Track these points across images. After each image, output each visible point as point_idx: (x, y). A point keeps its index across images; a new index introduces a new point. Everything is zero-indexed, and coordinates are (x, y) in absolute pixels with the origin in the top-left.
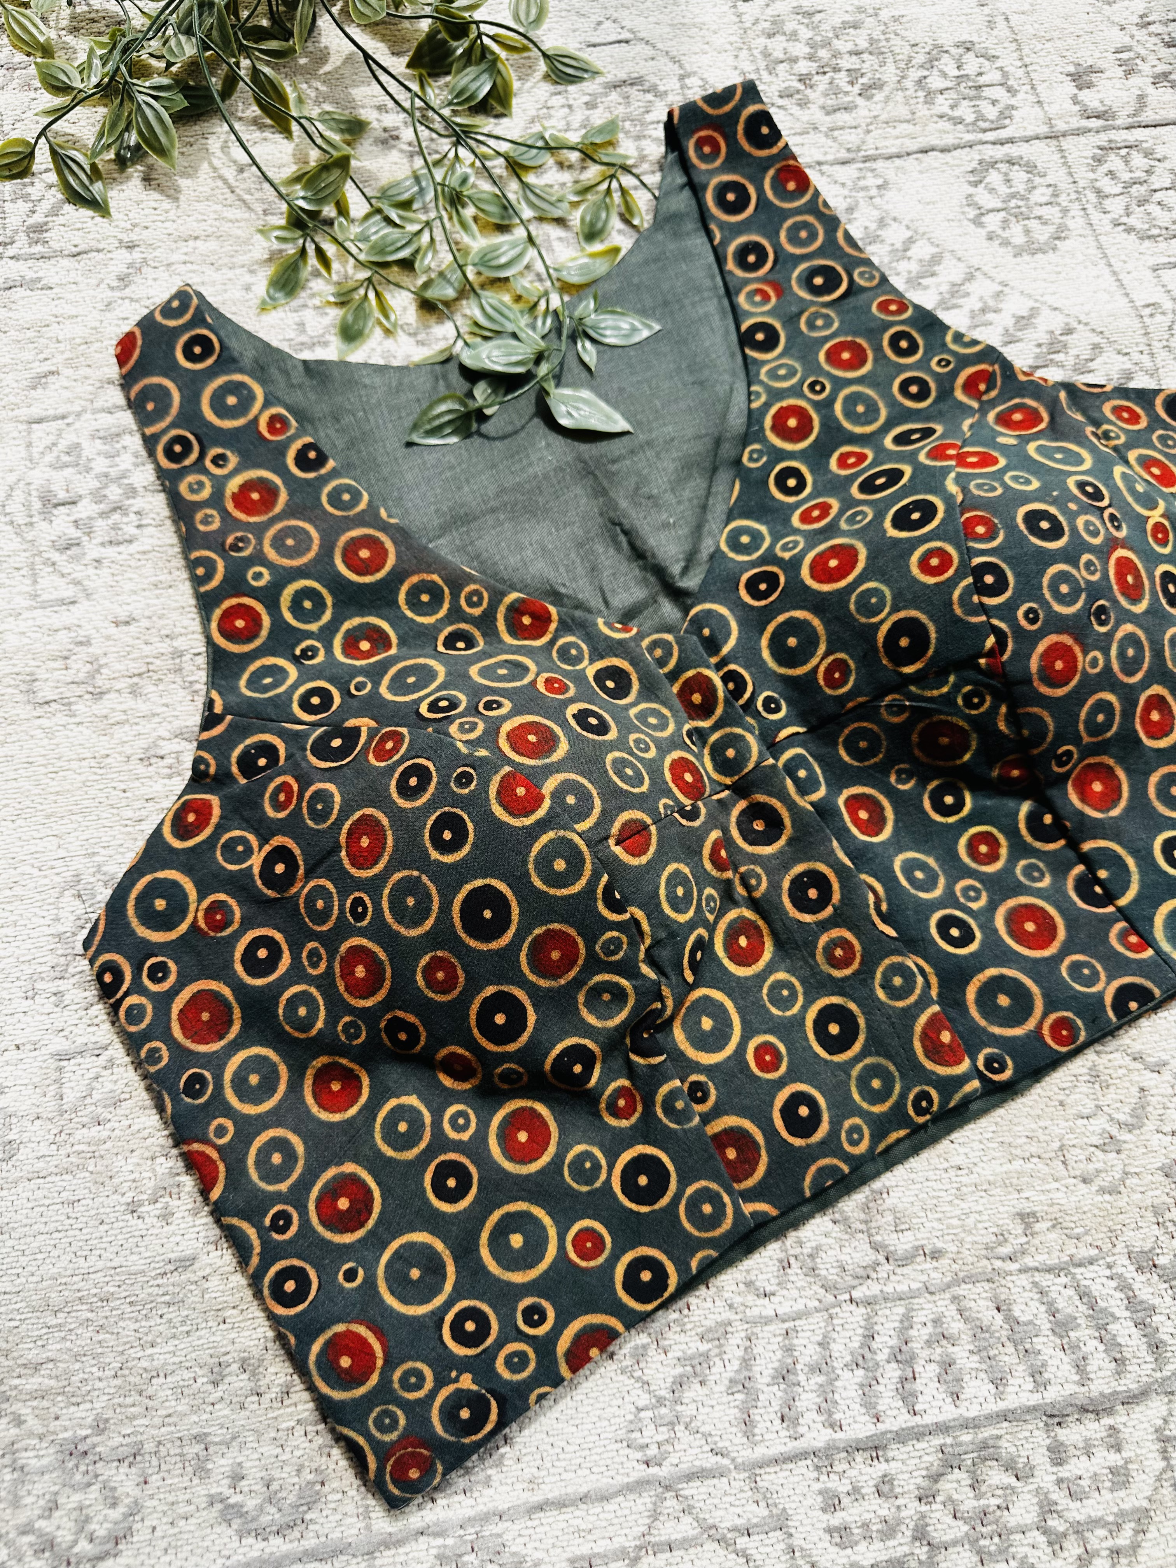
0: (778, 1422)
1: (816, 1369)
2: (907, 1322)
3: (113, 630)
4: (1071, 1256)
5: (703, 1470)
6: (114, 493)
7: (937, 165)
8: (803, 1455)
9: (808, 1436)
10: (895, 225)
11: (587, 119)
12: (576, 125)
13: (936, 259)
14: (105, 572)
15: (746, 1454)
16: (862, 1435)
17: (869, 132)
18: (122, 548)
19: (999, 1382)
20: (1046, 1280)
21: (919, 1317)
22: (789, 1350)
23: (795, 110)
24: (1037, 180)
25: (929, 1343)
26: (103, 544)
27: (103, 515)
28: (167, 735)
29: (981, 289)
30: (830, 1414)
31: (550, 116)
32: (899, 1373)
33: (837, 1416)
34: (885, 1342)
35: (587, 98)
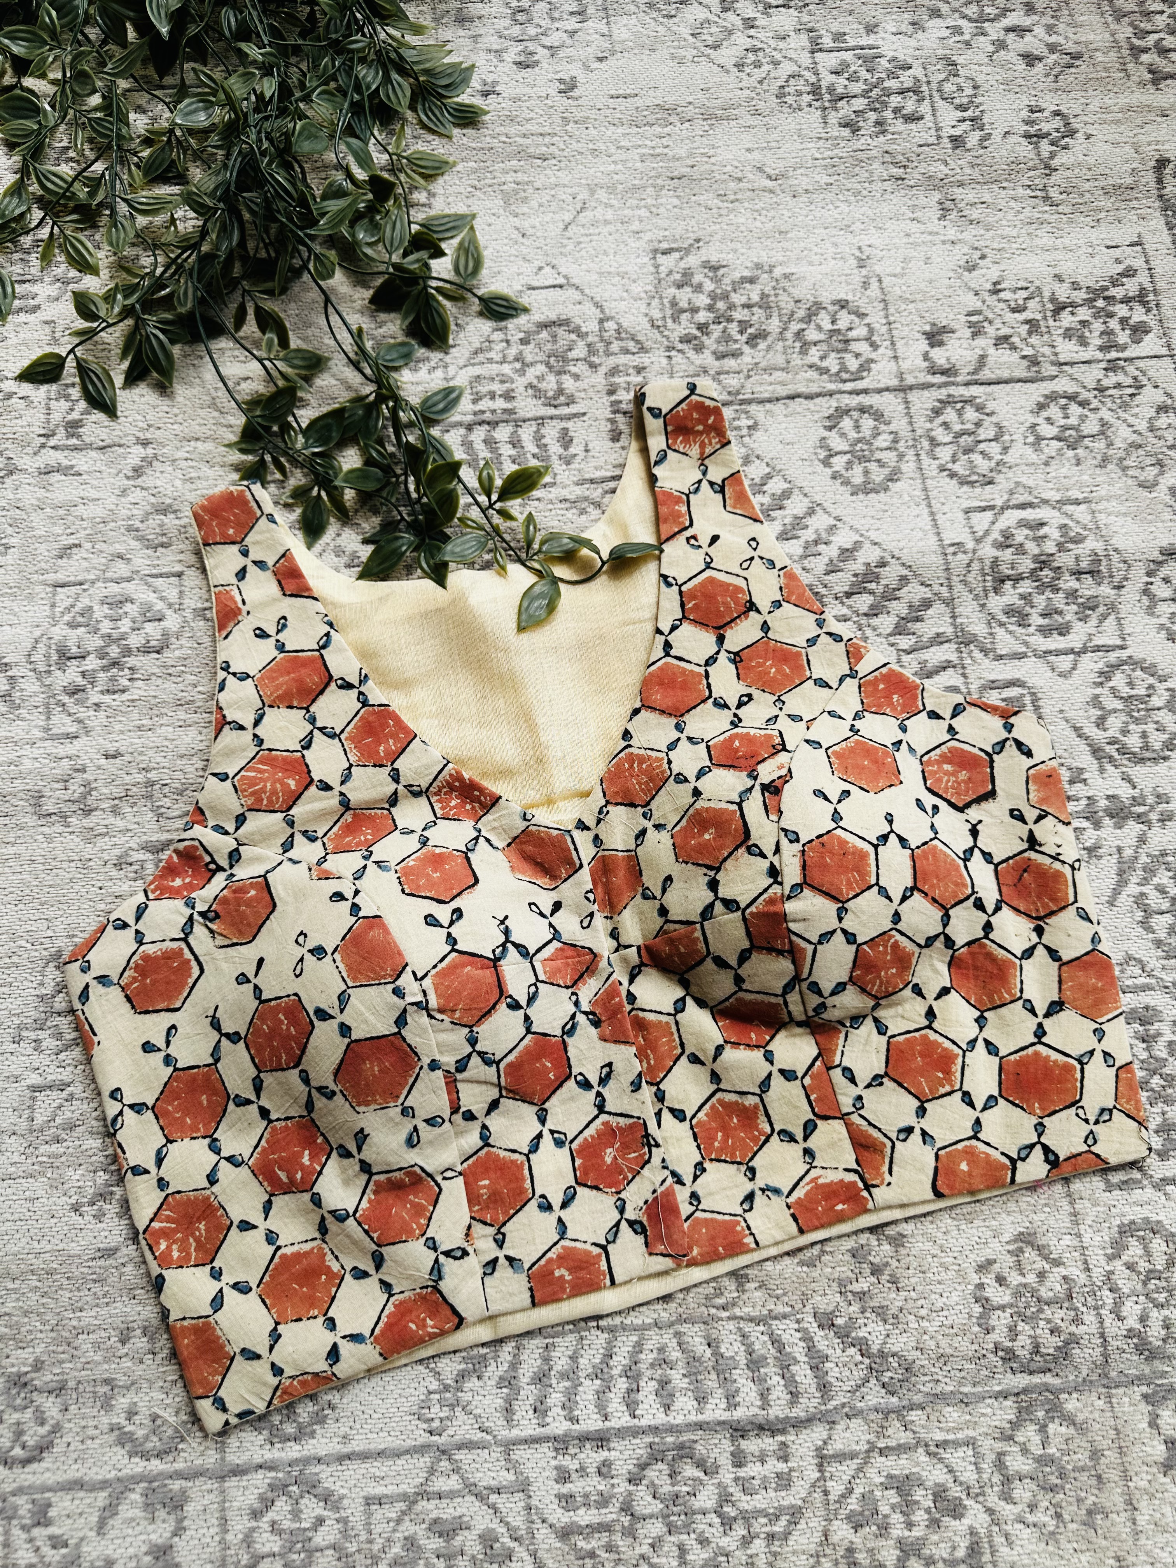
0: (531, 1412)
1: (564, 1376)
2: (638, 1347)
3: (103, 761)
4: (770, 1311)
5: (471, 1442)
6: (114, 651)
7: (799, 410)
8: (547, 1439)
9: (553, 1425)
10: (757, 462)
11: (521, 353)
12: (511, 358)
13: (786, 494)
14: (102, 714)
15: (505, 1434)
16: (593, 1427)
17: (749, 377)
18: (115, 697)
19: (701, 1400)
20: (748, 1327)
21: (648, 1345)
22: (547, 1360)
23: (691, 354)
24: (883, 427)
25: (652, 1365)
26: (102, 692)
27: (104, 669)
28: (135, 846)
29: (819, 522)
30: (571, 1410)
31: (490, 349)
32: (626, 1386)
33: (576, 1413)
34: (620, 1360)
35: (522, 335)
